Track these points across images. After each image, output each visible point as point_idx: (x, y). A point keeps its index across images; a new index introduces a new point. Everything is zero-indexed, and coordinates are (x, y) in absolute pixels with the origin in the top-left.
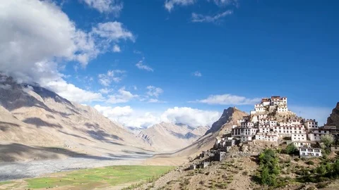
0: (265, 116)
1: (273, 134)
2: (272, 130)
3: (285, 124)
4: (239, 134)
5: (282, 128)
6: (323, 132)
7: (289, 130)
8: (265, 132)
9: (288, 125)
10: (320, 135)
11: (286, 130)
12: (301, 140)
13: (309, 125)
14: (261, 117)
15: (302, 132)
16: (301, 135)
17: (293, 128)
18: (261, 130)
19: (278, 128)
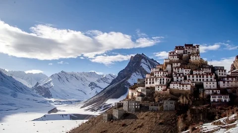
0: (179, 64)
1: (186, 82)
2: (185, 78)
3: (198, 72)
4: (153, 83)
5: (195, 76)
6: (230, 79)
7: (202, 79)
8: (179, 80)
9: (201, 73)
10: (228, 82)
11: (199, 78)
12: (212, 87)
13: (219, 73)
14: (175, 65)
15: (213, 80)
16: (212, 83)
17: (205, 76)
18: (175, 79)
19: (191, 76)
